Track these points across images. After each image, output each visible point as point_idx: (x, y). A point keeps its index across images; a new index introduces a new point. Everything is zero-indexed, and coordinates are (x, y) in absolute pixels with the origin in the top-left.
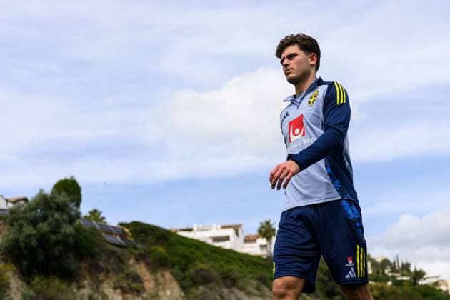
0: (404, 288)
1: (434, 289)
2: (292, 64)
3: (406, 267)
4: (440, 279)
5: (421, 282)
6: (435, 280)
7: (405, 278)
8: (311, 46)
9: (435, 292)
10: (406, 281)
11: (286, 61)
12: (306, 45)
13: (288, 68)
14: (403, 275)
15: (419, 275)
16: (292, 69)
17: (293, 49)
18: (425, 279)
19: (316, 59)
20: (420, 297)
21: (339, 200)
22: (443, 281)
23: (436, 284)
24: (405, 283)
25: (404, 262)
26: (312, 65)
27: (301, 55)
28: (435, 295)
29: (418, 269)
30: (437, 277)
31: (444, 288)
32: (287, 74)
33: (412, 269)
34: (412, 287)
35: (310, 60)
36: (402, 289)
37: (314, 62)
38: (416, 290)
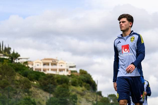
0: (4, 64)
1: (24, 66)
2: (123, 25)
3: (8, 50)
4: (29, 60)
5: (16, 61)
6: (25, 60)
7: (6, 57)
8: (131, 19)
9: (24, 68)
10: (6, 59)
11: (121, 23)
12: (129, 19)
13: (122, 26)
14: (5, 55)
15: (16, 56)
16: (123, 27)
17: (124, 19)
18: (19, 59)
19: (132, 24)
20: (14, 70)
21: (140, 76)
22: (31, 61)
23: (26, 63)
24: (5, 60)
25: (7, 47)
26: (130, 26)
27: (127, 22)
28: (24, 70)
29: (15, 52)
30: (27, 59)
31: (30, 66)
32: (121, 28)
33: (12, 52)
34: (10, 64)
35: (130, 24)
36: (3, 64)
37: (131, 25)
38: (12, 66)
